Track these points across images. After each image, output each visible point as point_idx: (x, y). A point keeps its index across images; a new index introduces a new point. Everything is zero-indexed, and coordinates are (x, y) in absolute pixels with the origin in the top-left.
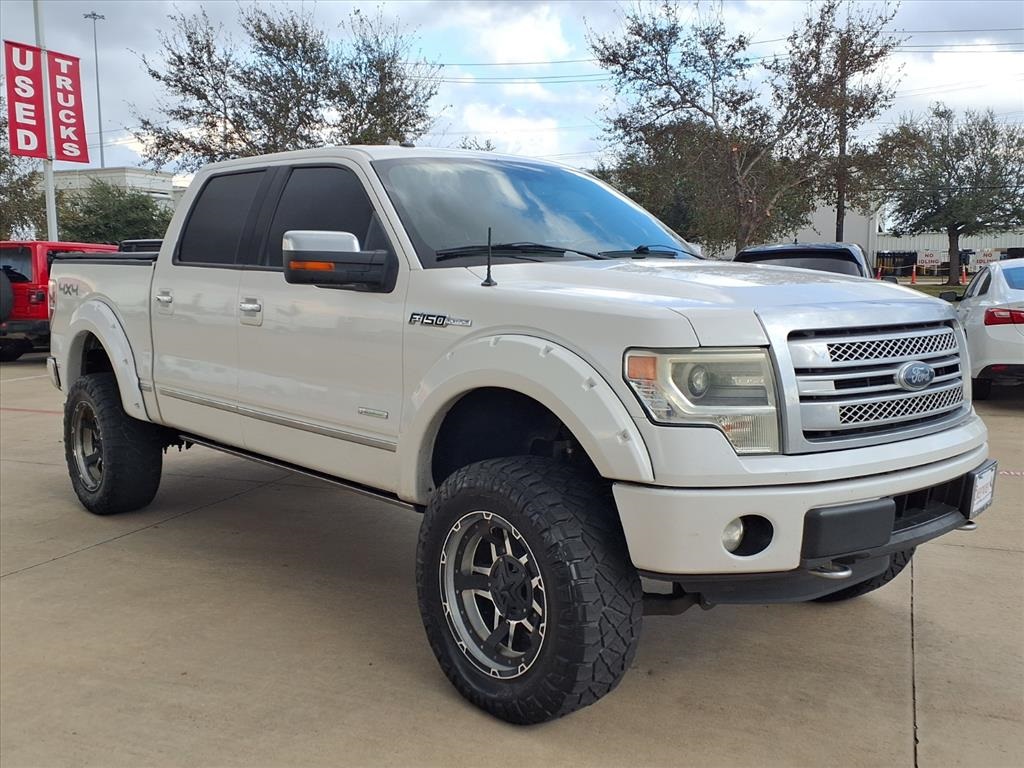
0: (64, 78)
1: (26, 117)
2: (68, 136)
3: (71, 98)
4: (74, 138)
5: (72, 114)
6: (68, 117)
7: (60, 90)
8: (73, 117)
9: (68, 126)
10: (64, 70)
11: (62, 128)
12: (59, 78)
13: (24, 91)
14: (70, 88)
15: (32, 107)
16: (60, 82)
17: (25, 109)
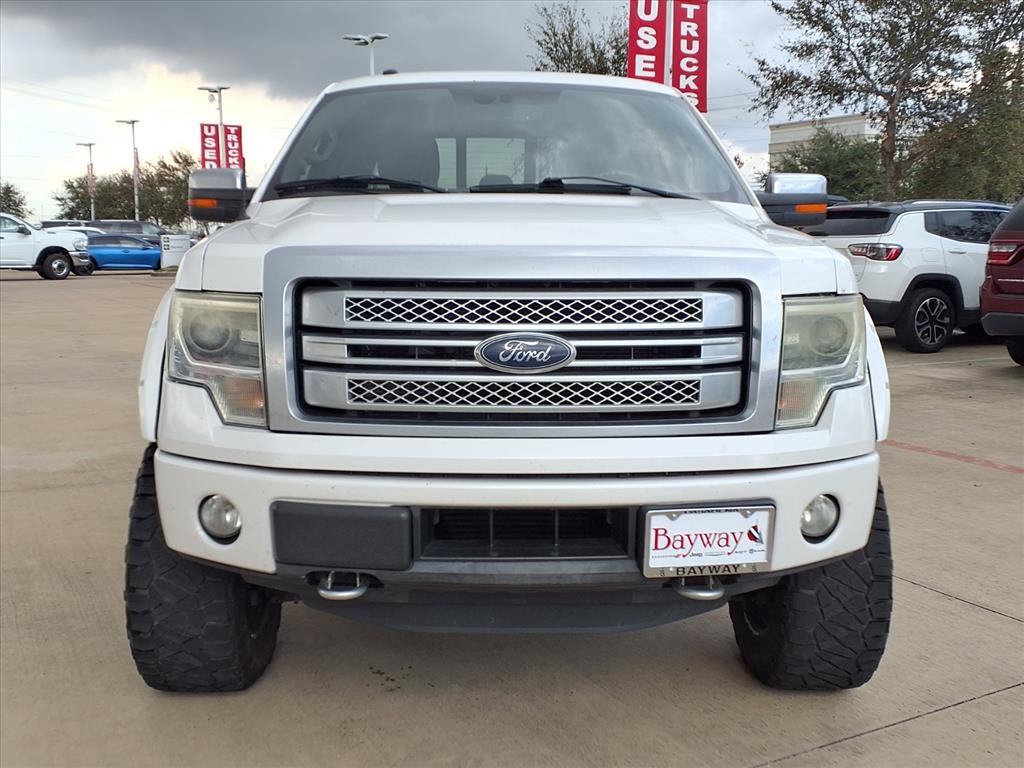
0: (689, 24)
1: (645, 69)
2: (687, 86)
3: (696, 44)
4: (694, 86)
5: (695, 61)
6: (689, 65)
7: (684, 38)
8: (695, 65)
9: (688, 75)
10: (690, 15)
11: (682, 77)
12: (684, 25)
13: (646, 42)
14: (695, 34)
15: (653, 58)
16: (685, 28)
17: (645, 62)
